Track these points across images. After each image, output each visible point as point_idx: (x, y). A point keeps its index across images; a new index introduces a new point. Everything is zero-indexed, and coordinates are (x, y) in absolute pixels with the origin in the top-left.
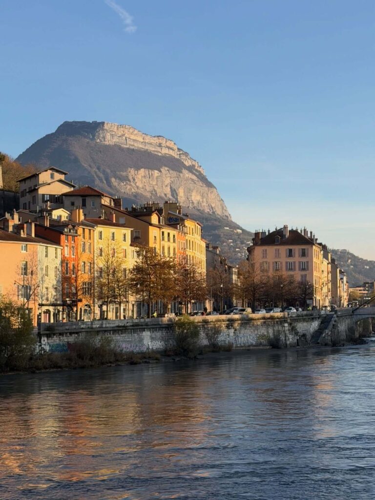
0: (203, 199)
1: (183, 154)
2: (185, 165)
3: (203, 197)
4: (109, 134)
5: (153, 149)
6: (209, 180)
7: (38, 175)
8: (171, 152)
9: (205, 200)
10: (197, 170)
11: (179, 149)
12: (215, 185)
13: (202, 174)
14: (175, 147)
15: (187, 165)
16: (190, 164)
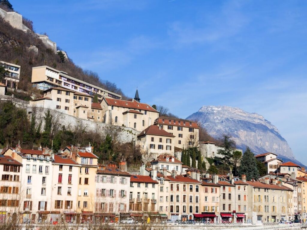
0: (279, 147)
1: (267, 123)
2: (269, 128)
3: (279, 146)
4: (227, 112)
5: (251, 120)
6: (283, 137)
7: (265, 156)
8: (261, 122)
9: (280, 148)
10: (275, 131)
11: (265, 120)
12: (286, 140)
13: (279, 134)
14: (263, 119)
15: (270, 129)
16: (272, 128)
